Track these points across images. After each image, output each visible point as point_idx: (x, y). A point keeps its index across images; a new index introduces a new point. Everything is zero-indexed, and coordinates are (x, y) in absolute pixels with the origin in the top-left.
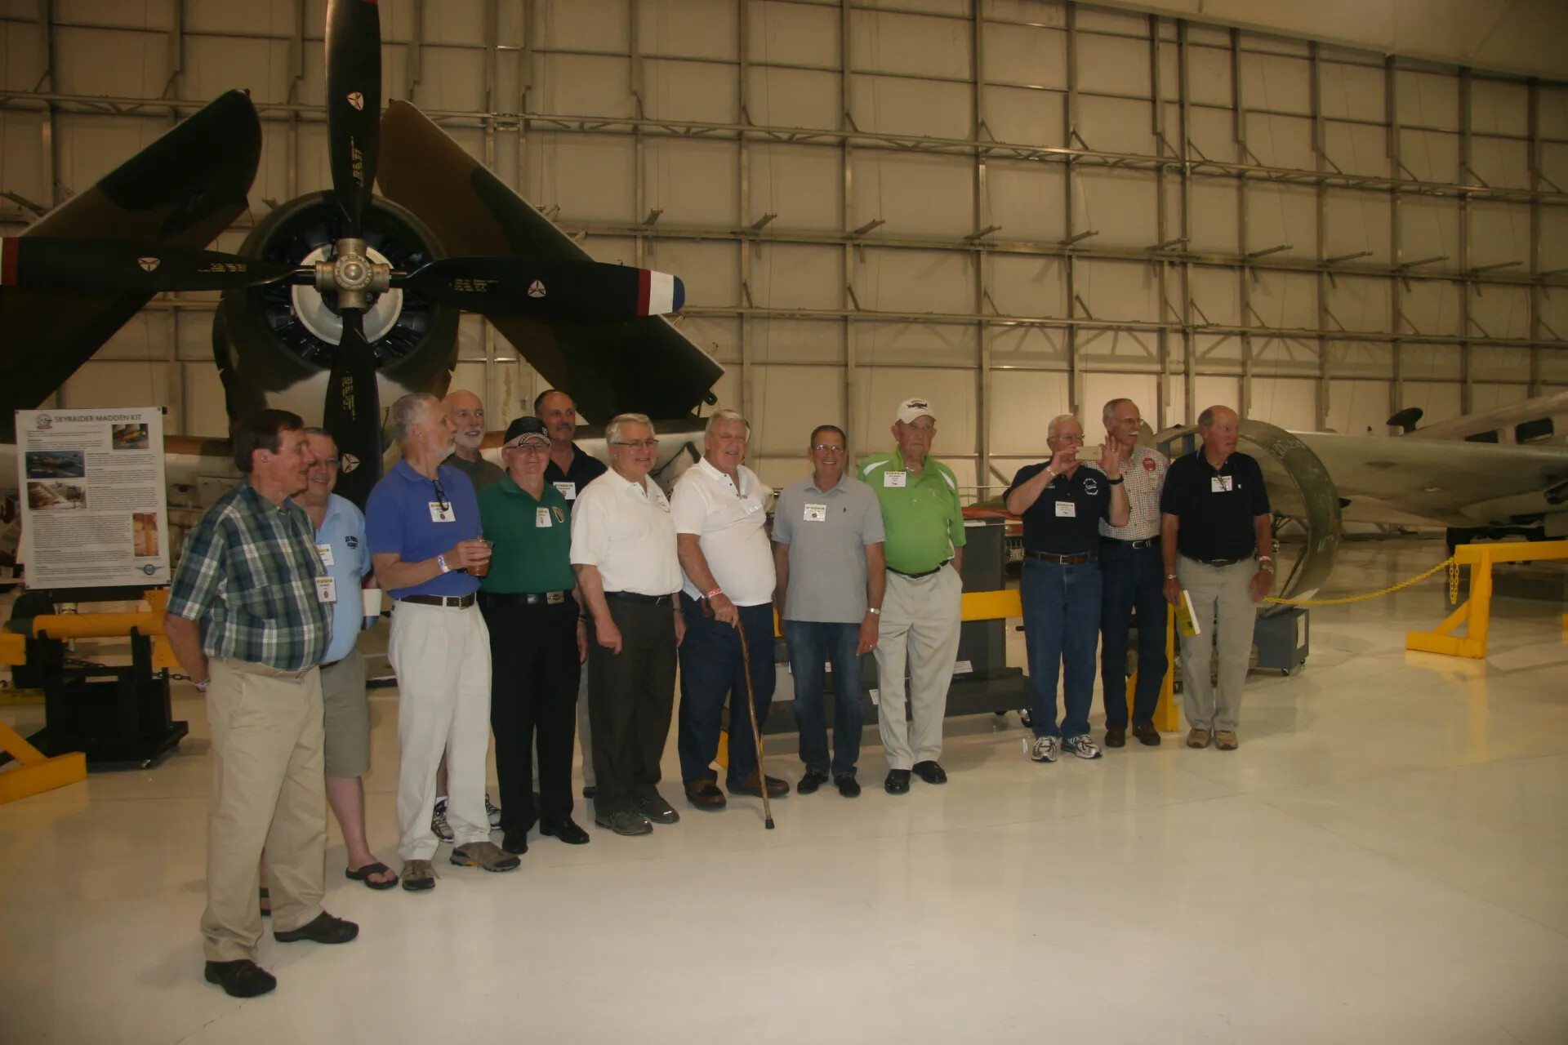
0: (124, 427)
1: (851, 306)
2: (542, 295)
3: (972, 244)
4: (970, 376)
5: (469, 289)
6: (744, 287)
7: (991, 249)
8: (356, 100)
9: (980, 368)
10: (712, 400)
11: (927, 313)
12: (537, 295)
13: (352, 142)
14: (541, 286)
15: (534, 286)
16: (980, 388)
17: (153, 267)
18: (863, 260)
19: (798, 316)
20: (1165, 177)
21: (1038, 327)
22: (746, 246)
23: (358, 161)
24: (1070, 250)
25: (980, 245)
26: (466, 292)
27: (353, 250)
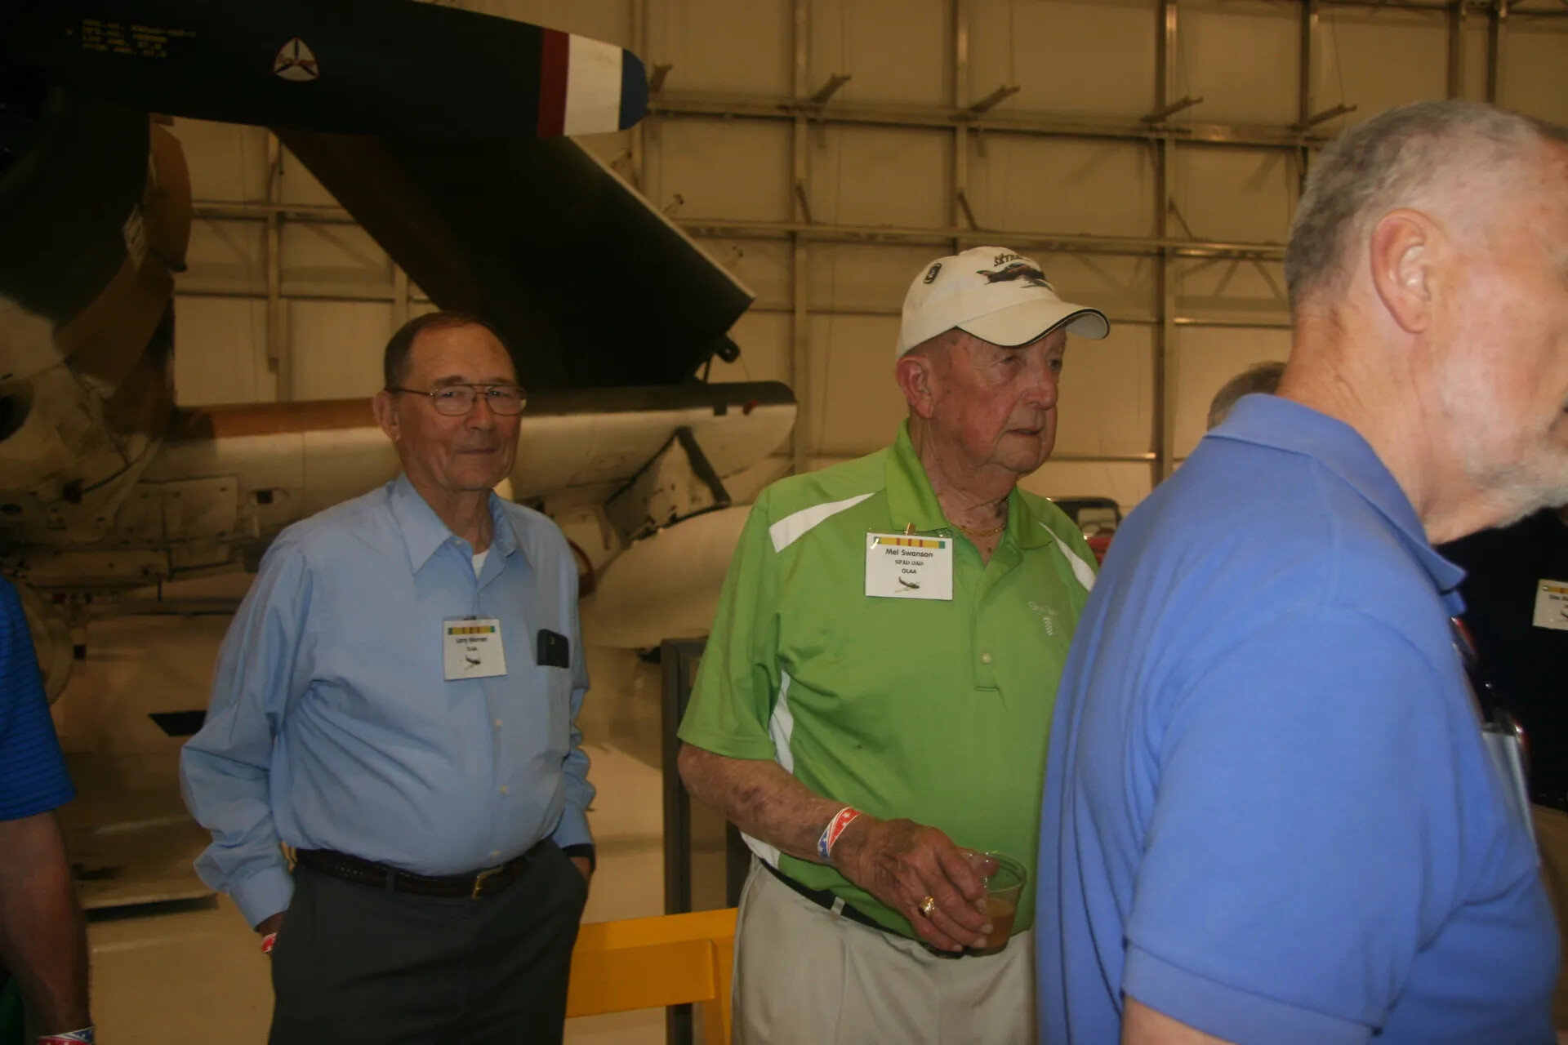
1: (963, 222)
2: (308, 77)
3: (1151, 129)
4: (1146, 335)
5: (121, 47)
6: (798, 193)
7: (1181, 137)
9: (1160, 323)
10: (731, 353)
11: (1081, 235)
12: (295, 74)
14: (305, 54)
15: (288, 51)
16: (1160, 353)
18: (982, 152)
19: (880, 239)
20: (1464, 18)
21: (1250, 259)
22: (802, 129)
24: (1307, 139)
25: (1165, 130)
26: (112, 53)
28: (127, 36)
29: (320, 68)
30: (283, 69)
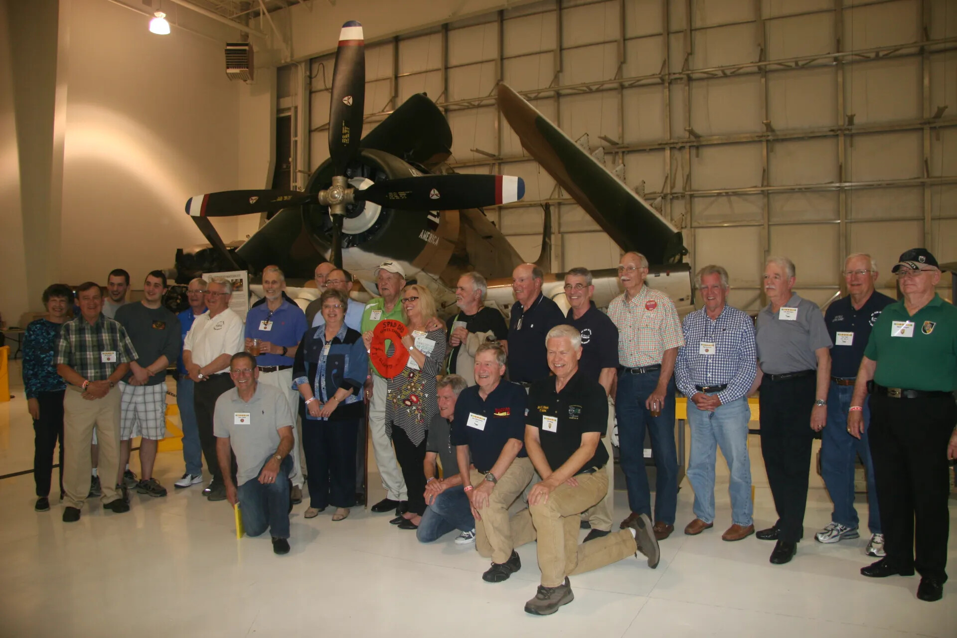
0: (234, 281)
1: (926, 175)
2: (438, 198)
6: (841, 168)
8: (348, 101)
12: (435, 197)
13: (344, 124)
14: (436, 192)
15: (432, 192)
17: (254, 201)
18: (938, 139)
23: (345, 134)
26: (396, 199)
27: (338, 182)
28: (398, 195)
30: (432, 196)
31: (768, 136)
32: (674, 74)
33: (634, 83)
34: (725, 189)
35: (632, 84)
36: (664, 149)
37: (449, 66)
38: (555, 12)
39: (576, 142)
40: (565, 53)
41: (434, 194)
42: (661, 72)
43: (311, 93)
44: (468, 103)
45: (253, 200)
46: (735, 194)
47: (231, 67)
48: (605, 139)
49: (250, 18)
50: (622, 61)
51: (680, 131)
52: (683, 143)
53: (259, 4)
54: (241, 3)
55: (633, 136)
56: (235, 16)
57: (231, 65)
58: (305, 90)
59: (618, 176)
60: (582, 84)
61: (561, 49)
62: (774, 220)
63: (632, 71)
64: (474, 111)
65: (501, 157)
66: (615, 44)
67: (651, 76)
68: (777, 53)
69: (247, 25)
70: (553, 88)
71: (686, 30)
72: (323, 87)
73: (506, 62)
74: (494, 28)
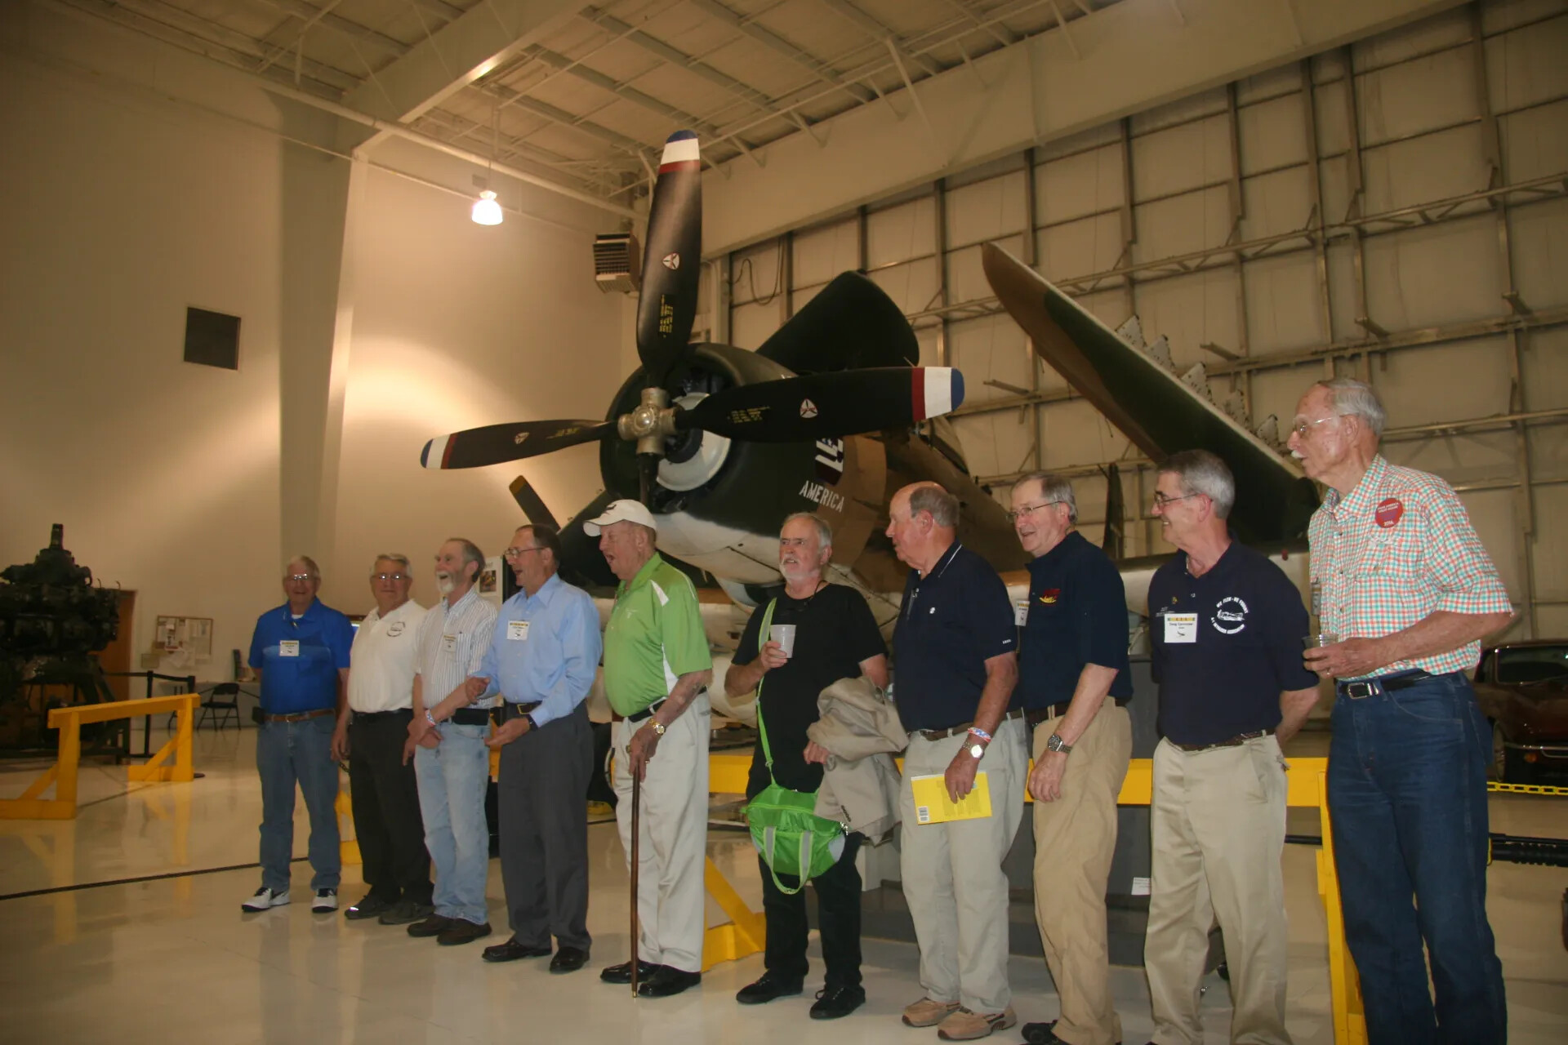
2: (814, 415)
5: (746, 419)
8: (673, 261)
12: (809, 415)
13: (663, 301)
14: (811, 405)
15: (804, 406)
23: (665, 317)
26: (744, 423)
27: (649, 399)
28: (748, 414)
29: (818, 409)
30: (804, 413)
31: (1519, 322)
32: (1332, 226)
33: (1264, 249)
34: (1438, 424)
35: (1257, 253)
36: (1321, 361)
37: (949, 248)
38: (1120, 145)
39: (1116, 330)
40: (1140, 210)
41: (808, 409)
42: (1307, 226)
43: (732, 307)
44: (980, 305)
45: (520, 438)
46: (1461, 432)
47: (603, 272)
48: (1213, 348)
49: (636, 198)
50: (1240, 214)
51: (1350, 329)
52: (1355, 347)
53: (647, 175)
54: (622, 174)
55: (1265, 342)
56: (612, 194)
57: (603, 268)
58: (723, 302)
59: (1193, 385)
60: (1169, 258)
61: (1133, 206)
62: (1540, 475)
63: (1257, 229)
64: (991, 319)
65: (1038, 393)
66: (1225, 188)
67: (1290, 234)
68: (1523, 170)
69: (631, 206)
70: (1120, 269)
71: (1349, 151)
72: (750, 298)
73: (1040, 234)
74: (1021, 178)
